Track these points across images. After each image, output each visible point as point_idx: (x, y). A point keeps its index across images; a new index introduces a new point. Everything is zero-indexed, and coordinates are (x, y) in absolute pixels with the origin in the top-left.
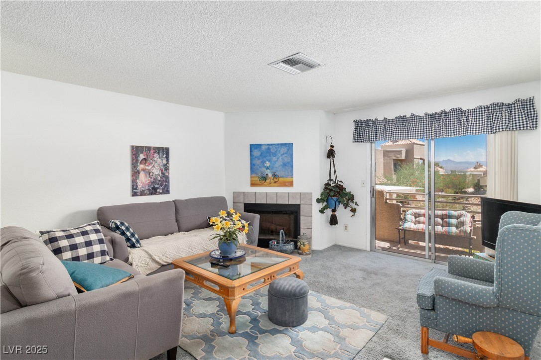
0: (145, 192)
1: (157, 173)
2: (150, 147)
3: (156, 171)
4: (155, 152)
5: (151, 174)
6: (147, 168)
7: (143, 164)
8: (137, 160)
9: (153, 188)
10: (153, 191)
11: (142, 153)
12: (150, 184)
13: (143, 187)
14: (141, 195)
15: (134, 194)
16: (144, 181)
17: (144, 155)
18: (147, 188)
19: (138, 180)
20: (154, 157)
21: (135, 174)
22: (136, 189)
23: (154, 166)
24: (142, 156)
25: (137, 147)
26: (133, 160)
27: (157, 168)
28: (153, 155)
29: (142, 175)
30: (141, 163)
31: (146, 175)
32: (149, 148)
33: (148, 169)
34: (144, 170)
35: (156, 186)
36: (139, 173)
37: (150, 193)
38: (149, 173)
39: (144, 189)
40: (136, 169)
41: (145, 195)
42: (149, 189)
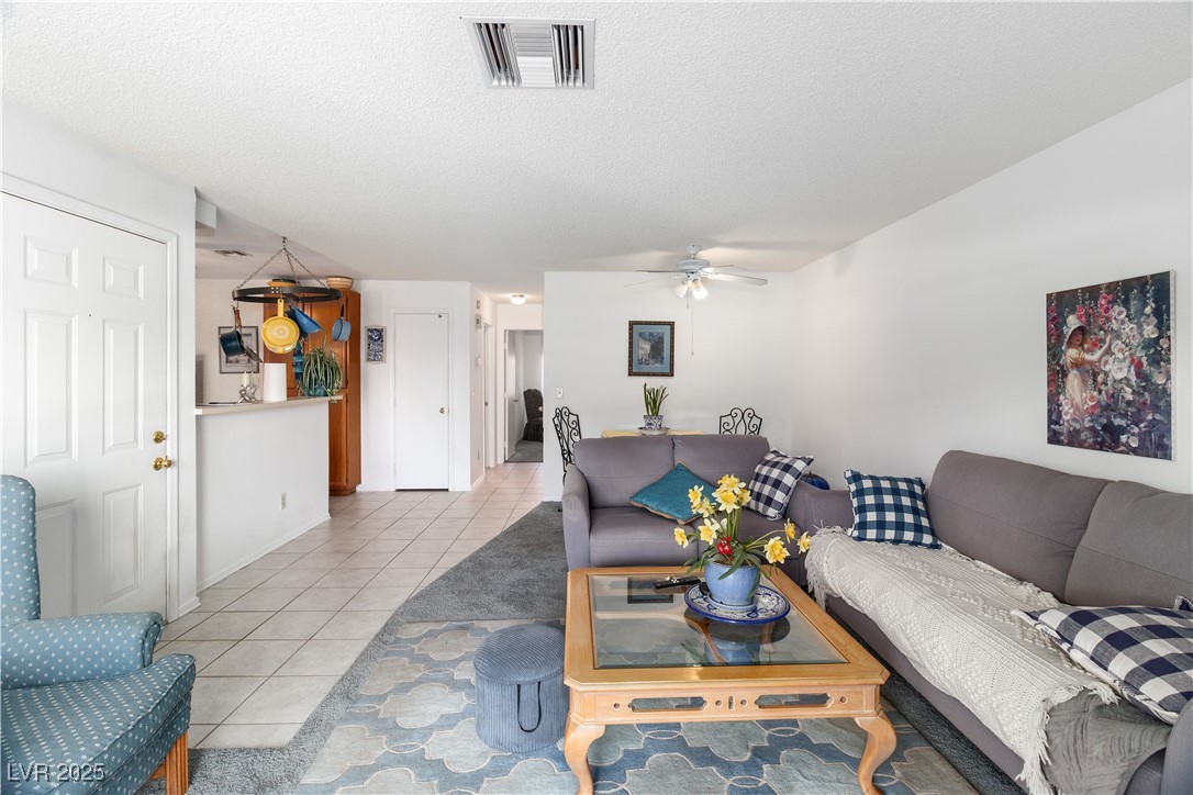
0: (1083, 436)
1: (1119, 376)
2: (1098, 287)
3: (1118, 369)
4: (1113, 302)
5: (1100, 378)
6: (1088, 357)
7: (1075, 347)
8: (1060, 335)
9: (1105, 427)
10: (1107, 439)
11: (1073, 311)
12: (1097, 411)
13: (1074, 420)
14: (1070, 444)
15: (1054, 438)
16: (1078, 400)
17: (1080, 317)
18: (1088, 425)
19: (1061, 397)
20: (1109, 319)
21: (1057, 376)
22: (1057, 423)
23: (1109, 352)
24: (1073, 322)
25: (1060, 295)
26: (1049, 336)
27: (1120, 356)
28: (1107, 310)
29: (1073, 380)
30: (1070, 344)
31: (1084, 382)
32: (1092, 292)
33: (1091, 363)
34: (1078, 365)
35: (1118, 422)
36: (1065, 375)
37: (1096, 442)
38: (1092, 374)
39: (1078, 426)
40: (1058, 364)
41: (1081, 446)
42: (1092, 429)
